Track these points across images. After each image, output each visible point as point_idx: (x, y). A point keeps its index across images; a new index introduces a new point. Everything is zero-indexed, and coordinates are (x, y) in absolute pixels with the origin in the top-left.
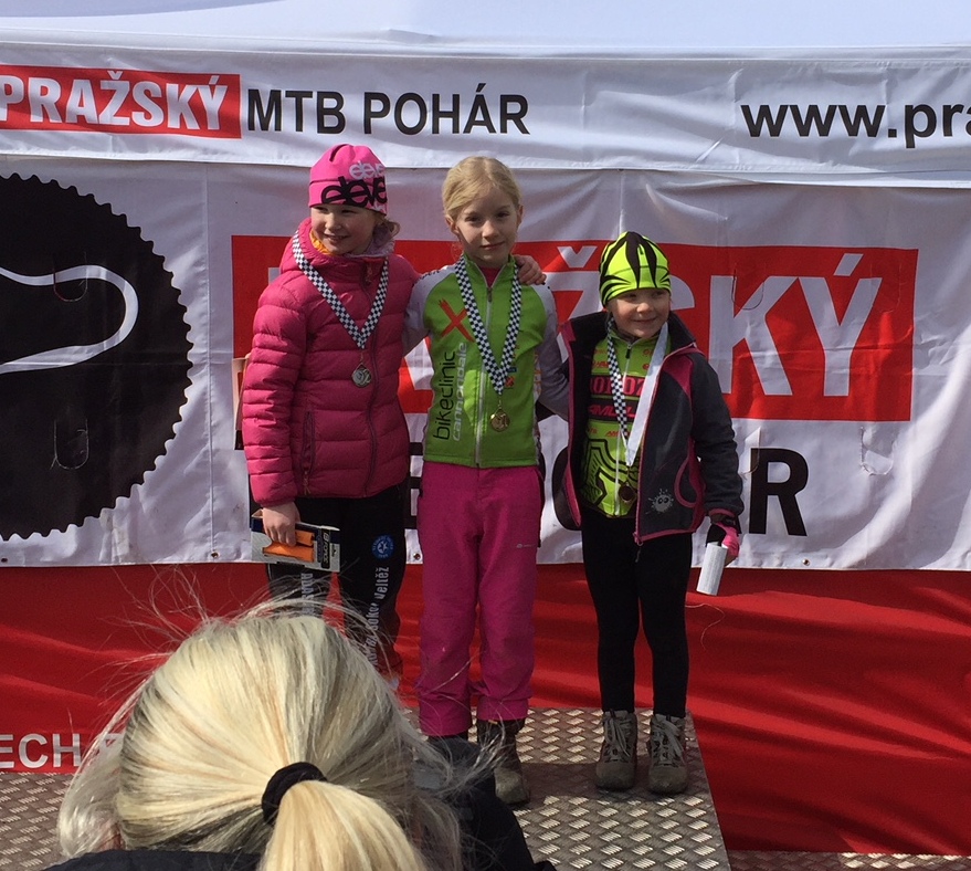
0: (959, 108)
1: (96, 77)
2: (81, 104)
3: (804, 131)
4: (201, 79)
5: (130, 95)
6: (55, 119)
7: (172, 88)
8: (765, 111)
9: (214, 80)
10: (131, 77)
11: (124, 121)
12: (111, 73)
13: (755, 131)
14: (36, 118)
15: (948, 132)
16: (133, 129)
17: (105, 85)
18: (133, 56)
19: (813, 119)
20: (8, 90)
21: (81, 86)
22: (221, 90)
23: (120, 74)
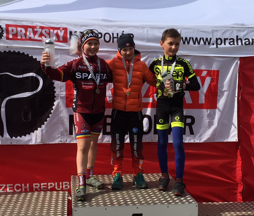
0: (227, 39)
2: (30, 34)
6: (24, 38)
7: (52, 31)
8: (186, 38)
9: (61, 29)
10: (42, 28)
11: (40, 39)
12: (37, 27)
13: (184, 43)
14: (19, 37)
15: (225, 44)
18: (42, 23)
19: (196, 41)
20: (13, 30)
21: (30, 30)
22: (63, 31)
23: (39, 27)
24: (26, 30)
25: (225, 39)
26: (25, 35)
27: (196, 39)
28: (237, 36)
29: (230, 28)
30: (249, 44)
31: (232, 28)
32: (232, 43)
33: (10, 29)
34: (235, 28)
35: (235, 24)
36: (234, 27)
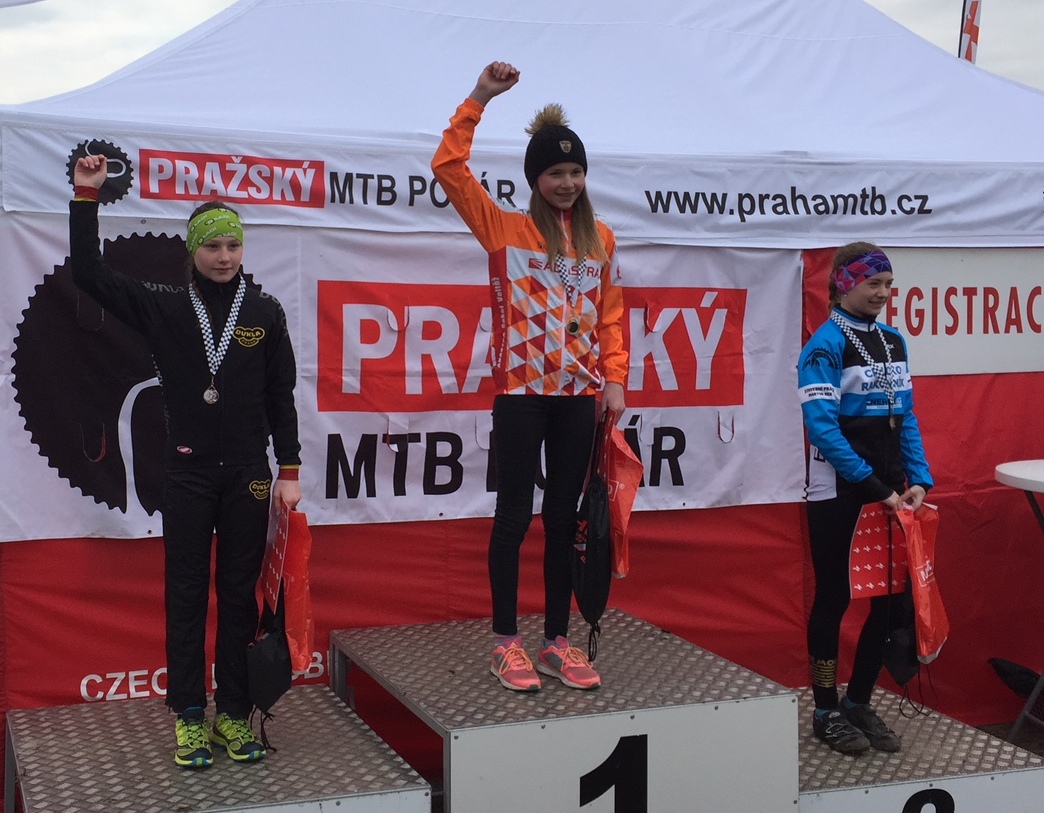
0: (767, 196)
1: (222, 161)
2: (213, 182)
3: (682, 210)
4: (297, 164)
5: (247, 173)
6: (193, 192)
7: (278, 170)
8: (659, 194)
9: (306, 165)
10: (249, 161)
11: (243, 194)
12: (234, 158)
13: (654, 209)
14: (180, 190)
15: (763, 212)
16: (251, 200)
17: (229, 167)
18: (250, 146)
19: (687, 202)
20: (161, 169)
21: (212, 167)
22: (311, 172)
23: (240, 159)
24: (201, 169)
25: (760, 196)
26: (200, 183)
27: (687, 195)
28: (793, 189)
29: (776, 165)
30: (827, 211)
31: (779, 165)
32: (780, 209)
33: (154, 163)
34: (786, 165)
35: (786, 153)
36: (784, 162)
